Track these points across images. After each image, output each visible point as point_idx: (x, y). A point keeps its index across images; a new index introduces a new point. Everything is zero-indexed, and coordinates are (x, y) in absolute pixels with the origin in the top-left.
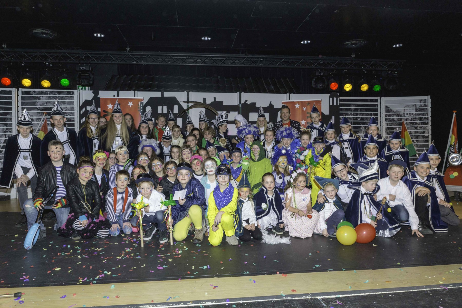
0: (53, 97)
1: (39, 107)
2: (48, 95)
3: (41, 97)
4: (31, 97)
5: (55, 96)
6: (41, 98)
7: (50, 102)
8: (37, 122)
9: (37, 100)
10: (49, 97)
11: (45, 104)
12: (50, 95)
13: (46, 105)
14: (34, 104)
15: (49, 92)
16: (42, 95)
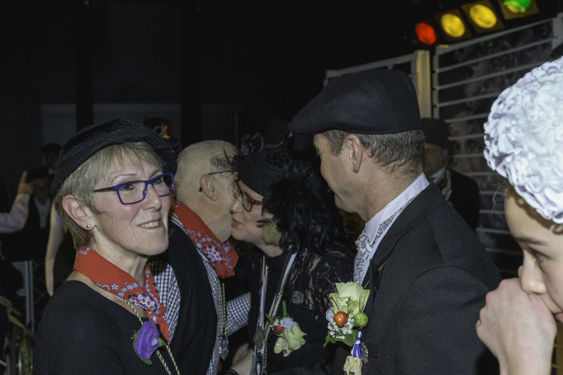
0: (499, 58)
1: (471, 103)
2: (487, 54)
3: (474, 65)
4: (454, 70)
5: (504, 56)
6: (475, 68)
7: (492, 80)
8: (467, 153)
9: (464, 79)
10: (492, 61)
11: (483, 90)
12: (493, 53)
13: (485, 93)
14: (460, 92)
15: (491, 44)
16: (477, 57)
